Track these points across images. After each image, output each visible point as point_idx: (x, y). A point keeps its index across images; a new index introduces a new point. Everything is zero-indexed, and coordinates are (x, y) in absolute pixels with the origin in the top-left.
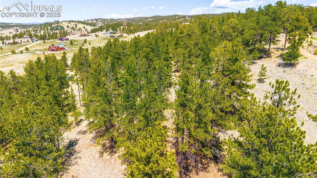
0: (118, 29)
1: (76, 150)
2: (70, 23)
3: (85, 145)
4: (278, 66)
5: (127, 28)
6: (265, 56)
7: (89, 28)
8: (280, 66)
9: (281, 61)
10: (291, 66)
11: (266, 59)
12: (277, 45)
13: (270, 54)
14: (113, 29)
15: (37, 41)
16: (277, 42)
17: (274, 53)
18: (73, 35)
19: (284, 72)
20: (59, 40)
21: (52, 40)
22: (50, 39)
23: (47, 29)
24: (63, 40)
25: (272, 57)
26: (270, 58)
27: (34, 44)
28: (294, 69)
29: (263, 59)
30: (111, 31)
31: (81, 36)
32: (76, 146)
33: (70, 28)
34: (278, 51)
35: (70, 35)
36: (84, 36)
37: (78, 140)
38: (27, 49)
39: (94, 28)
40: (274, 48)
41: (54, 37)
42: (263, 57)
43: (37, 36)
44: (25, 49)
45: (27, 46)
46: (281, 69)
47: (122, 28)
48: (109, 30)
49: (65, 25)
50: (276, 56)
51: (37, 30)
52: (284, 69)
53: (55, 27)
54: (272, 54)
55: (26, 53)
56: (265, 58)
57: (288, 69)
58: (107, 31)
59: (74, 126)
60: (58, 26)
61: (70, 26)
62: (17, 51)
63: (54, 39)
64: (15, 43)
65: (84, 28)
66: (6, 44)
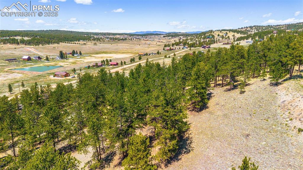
0: (265, 37)
2: (222, 31)
15: (187, 48)
18: (220, 43)
22: (197, 47)
24: (205, 48)
31: (224, 44)
35: (217, 43)
36: (227, 44)
39: (244, 35)
41: (201, 45)
43: (188, 44)
51: (193, 39)
60: (210, 35)
61: (221, 34)
62: (168, 56)
63: (199, 47)
64: (171, 50)
65: (234, 36)
66: (165, 50)
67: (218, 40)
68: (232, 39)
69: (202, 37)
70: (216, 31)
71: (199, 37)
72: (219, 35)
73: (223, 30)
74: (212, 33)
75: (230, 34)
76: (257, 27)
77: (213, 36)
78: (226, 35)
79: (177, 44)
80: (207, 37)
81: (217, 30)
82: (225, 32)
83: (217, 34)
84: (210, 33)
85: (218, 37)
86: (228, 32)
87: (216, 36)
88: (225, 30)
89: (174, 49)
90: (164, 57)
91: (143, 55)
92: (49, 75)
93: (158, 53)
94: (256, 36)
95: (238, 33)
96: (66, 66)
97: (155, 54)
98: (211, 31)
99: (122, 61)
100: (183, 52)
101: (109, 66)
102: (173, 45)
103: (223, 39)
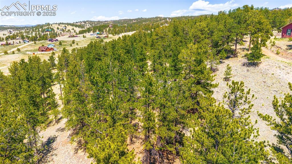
0: (104, 30)
1: (53, 147)
2: (60, 25)
3: (62, 142)
4: (243, 65)
5: (113, 29)
6: (232, 56)
7: (78, 30)
8: (245, 65)
9: (245, 61)
10: (254, 66)
11: (233, 59)
12: (243, 45)
13: (237, 54)
14: (99, 31)
15: (28, 42)
16: (244, 43)
17: (240, 53)
18: (62, 36)
19: (248, 70)
20: (49, 41)
21: (43, 41)
22: (41, 40)
23: (39, 31)
24: (53, 41)
25: (238, 57)
26: (236, 58)
27: (26, 45)
28: (257, 68)
29: (230, 59)
30: (98, 32)
31: (69, 37)
32: (54, 143)
33: (60, 30)
34: (244, 51)
35: (59, 36)
36: (73, 37)
37: (57, 137)
38: (19, 50)
39: (82, 29)
40: (241, 49)
41: (45, 38)
42: (231, 57)
43: (28, 38)
44: (17, 50)
45: (19, 47)
46: (245, 68)
47: (108, 29)
48: (96, 31)
49: (55, 27)
50: (242, 56)
51: (29, 32)
52: (248, 68)
53: (46, 29)
54: (239, 54)
55: (17, 53)
56: (232, 57)
57: (251, 68)
58: (94, 32)
59: (54, 123)
61: (60, 27)
62: (8, 52)
64: (7, 44)
65: (73, 29)
67: (59, 33)
68: (73, 32)
71: (36, 30)
72: (58, 29)
74: (50, 26)
75: (70, 28)
77: (52, 29)
78: (65, 29)
79: (13, 38)
81: (55, 24)
84: (47, 26)
86: (66, 25)
88: (63, 24)
89: (12, 43)
90: (3, 53)
94: (96, 29)
95: (76, 27)
103: (64, 33)
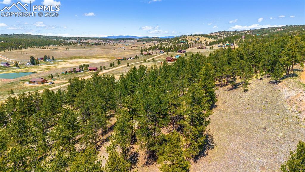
7: (209, 40)
15: (163, 52)
20: (179, 52)
31: (198, 48)
36: (201, 48)
38: (153, 59)
58: (223, 43)
60: (183, 40)
61: (194, 39)
62: (147, 60)
63: (175, 51)
64: (148, 54)
65: (206, 40)
66: (142, 55)
67: (191, 44)
68: (205, 43)
69: (176, 41)
70: (188, 36)
71: (173, 41)
72: (192, 40)
73: (195, 35)
74: (186, 38)
75: (202, 39)
76: (226, 33)
77: (187, 41)
78: (198, 40)
79: (154, 49)
80: (181, 42)
81: (190, 35)
82: (197, 37)
83: (190, 39)
84: (183, 37)
85: (191, 42)
86: (200, 37)
87: (189, 41)
88: (197, 35)
89: (151, 53)
90: (143, 61)
91: (121, 59)
92: (23, 82)
93: (136, 57)
94: (227, 41)
95: (209, 38)
96: (39, 72)
97: (133, 58)
98: (184, 36)
99: (101, 66)
100: (161, 56)
101: (88, 71)
102: (149, 49)
103: (196, 44)
